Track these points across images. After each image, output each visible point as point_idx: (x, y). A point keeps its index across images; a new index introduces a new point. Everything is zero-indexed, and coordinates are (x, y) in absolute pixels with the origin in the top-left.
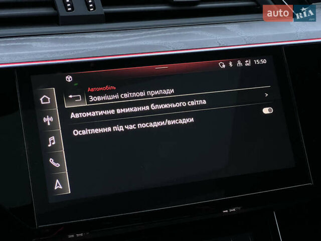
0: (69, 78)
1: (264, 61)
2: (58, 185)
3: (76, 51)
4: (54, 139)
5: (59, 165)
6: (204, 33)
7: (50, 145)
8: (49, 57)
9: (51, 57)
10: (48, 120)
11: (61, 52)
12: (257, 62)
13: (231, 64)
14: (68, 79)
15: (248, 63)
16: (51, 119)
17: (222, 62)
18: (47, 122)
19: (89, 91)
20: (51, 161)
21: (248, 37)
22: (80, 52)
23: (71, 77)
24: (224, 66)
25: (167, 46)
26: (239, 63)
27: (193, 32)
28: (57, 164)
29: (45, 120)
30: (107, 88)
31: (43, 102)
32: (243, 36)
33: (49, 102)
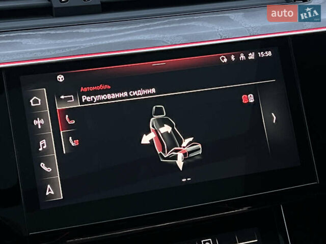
0: (61, 78)
1: (269, 54)
2: (49, 191)
3: (68, 48)
4: (45, 142)
5: (51, 170)
6: (206, 24)
7: (41, 149)
8: (39, 55)
9: (42, 55)
10: (38, 122)
11: (51, 50)
12: (261, 54)
13: (233, 58)
14: (59, 79)
15: (252, 56)
16: (42, 122)
17: (224, 55)
18: (37, 125)
19: (83, 91)
20: (43, 165)
21: (253, 28)
22: (72, 50)
23: (62, 77)
24: (225, 60)
25: (165, 40)
26: (242, 57)
27: (193, 23)
28: (49, 168)
29: (35, 122)
30: (101, 87)
31: (34, 103)
32: (247, 26)
33: (40, 104)
